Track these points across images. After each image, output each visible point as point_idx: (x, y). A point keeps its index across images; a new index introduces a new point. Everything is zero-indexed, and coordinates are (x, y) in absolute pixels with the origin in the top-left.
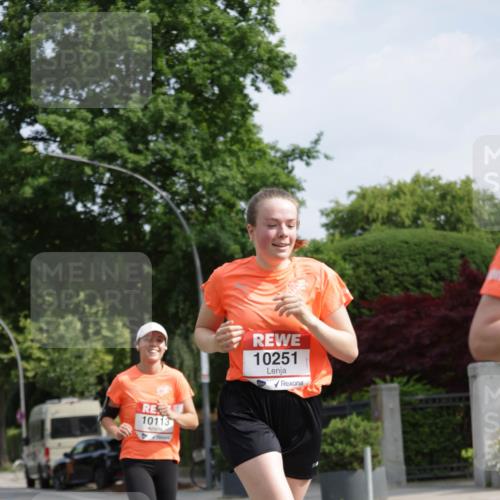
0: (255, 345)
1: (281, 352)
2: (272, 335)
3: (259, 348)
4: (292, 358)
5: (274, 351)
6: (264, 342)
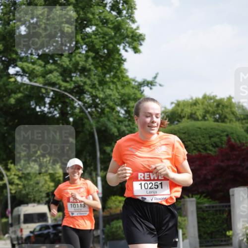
0: (139, 179)
2: (148, 174)
5: (149, 182)
6: (144, 177)
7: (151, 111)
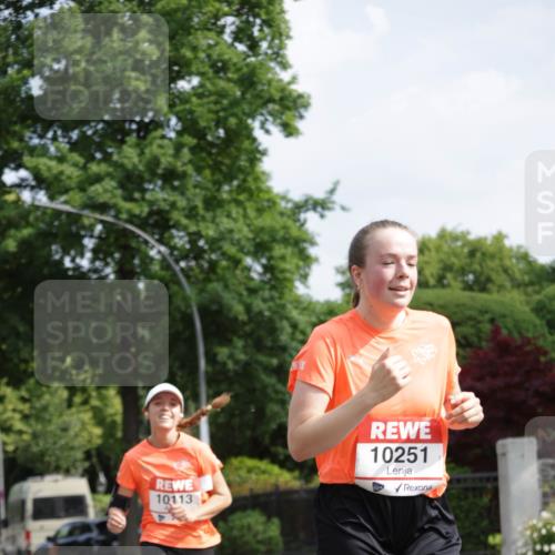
0: (373, 437)
1: (406, 446)
2: (395, 424)
3: (377, 440)
4: (421, 455)
5: (397, 445)
6: (384, 433)
7: (396, 250)
